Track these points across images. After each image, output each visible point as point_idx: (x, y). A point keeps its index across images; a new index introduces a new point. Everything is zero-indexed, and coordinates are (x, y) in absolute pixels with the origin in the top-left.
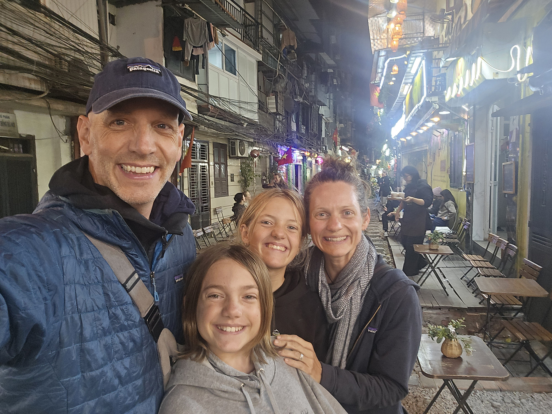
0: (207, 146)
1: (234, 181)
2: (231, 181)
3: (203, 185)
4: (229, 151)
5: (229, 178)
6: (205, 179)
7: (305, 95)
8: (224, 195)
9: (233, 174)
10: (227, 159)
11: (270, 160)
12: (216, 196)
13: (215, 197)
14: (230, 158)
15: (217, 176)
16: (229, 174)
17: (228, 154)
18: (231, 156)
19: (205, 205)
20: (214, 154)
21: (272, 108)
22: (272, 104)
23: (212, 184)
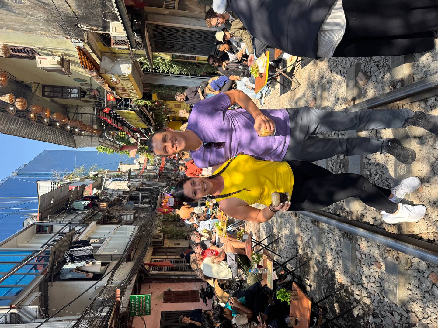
3: (181, 263)
4: (159, 246)
5: (177, 246)
6: (177, 261)
7: (122, 198)
9: (175, 244)
14: (163, 246)
15: (175, 254)
16: (175, 246)
17: (161, 247)
20: (160, 256)
21: (130, 217)
22: (127, 217)
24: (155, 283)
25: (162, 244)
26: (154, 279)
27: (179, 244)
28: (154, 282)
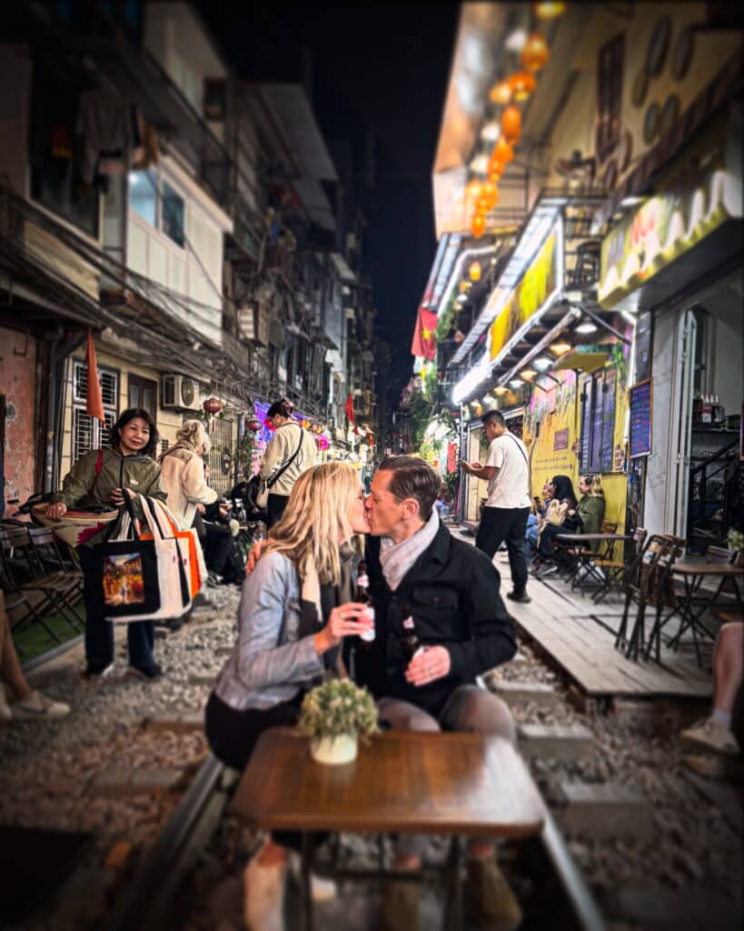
0: (116, 379)
4: (161, 395)
7: (303, 323)
9: (168, 441)
10: (156, 411)
11: (239, 426)
14: (163, 408)
17: (158, 401)
18: (165, 405)
20: (129, 397)
21: (248, 331)
22: (246, 323)
24: (36, 374)
26: (47, 370)
28: (39, 370)
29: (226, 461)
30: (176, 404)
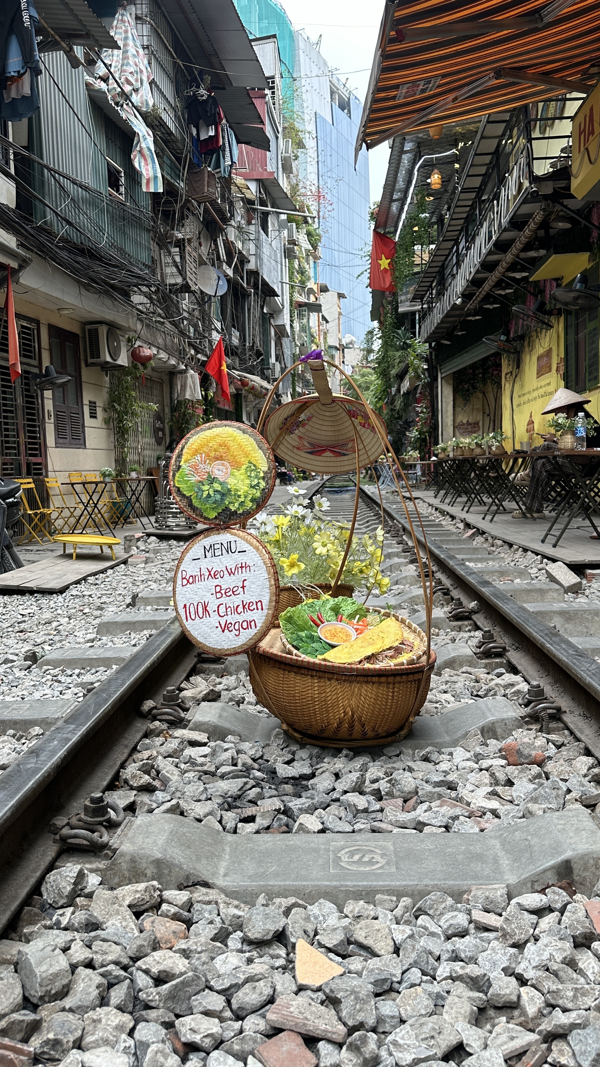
0: (35, 331)
1: (95, 417)
2: (91, 417)
3: (29, 414)
4: (85, 351)
5: (86, 410)
6: (33, 403)
8: (75, 446)
9: (95, 403)
10: (80, 366)
12: (58, 445)
13: (56, 447)
14: (87, 365)
15: (60, 400)
16: (86, 402)
17: (82, 357)
19: (33, 459)
20: (50, 350)
23: (50, 416)
25: (90, 361)
27: (93, 415)
29: (160, 429)
30: (102, 359)
